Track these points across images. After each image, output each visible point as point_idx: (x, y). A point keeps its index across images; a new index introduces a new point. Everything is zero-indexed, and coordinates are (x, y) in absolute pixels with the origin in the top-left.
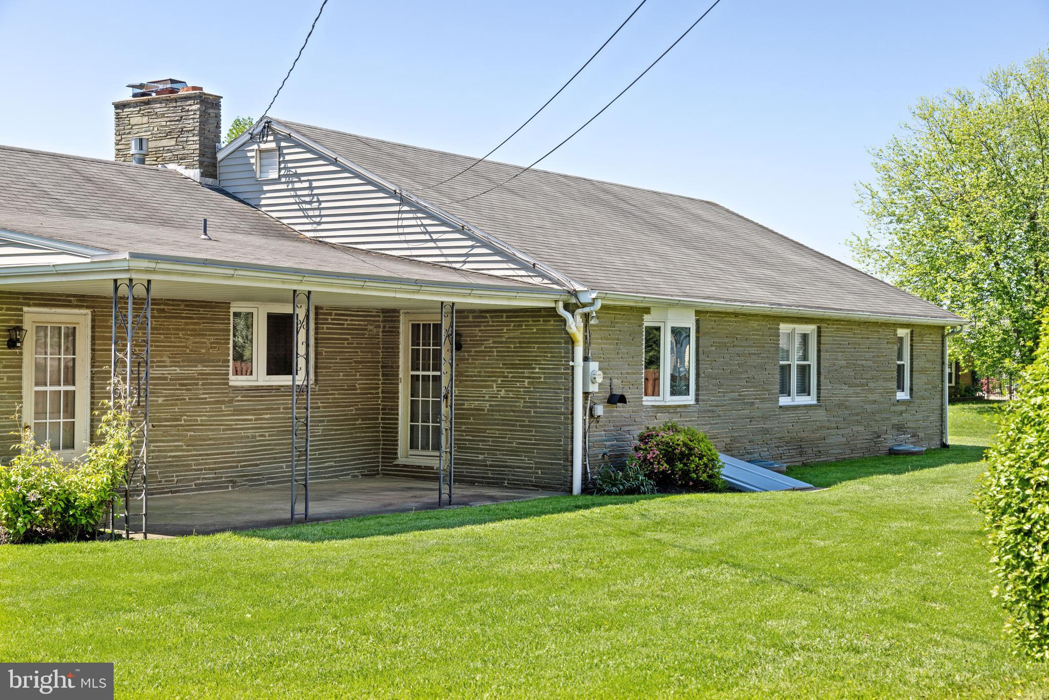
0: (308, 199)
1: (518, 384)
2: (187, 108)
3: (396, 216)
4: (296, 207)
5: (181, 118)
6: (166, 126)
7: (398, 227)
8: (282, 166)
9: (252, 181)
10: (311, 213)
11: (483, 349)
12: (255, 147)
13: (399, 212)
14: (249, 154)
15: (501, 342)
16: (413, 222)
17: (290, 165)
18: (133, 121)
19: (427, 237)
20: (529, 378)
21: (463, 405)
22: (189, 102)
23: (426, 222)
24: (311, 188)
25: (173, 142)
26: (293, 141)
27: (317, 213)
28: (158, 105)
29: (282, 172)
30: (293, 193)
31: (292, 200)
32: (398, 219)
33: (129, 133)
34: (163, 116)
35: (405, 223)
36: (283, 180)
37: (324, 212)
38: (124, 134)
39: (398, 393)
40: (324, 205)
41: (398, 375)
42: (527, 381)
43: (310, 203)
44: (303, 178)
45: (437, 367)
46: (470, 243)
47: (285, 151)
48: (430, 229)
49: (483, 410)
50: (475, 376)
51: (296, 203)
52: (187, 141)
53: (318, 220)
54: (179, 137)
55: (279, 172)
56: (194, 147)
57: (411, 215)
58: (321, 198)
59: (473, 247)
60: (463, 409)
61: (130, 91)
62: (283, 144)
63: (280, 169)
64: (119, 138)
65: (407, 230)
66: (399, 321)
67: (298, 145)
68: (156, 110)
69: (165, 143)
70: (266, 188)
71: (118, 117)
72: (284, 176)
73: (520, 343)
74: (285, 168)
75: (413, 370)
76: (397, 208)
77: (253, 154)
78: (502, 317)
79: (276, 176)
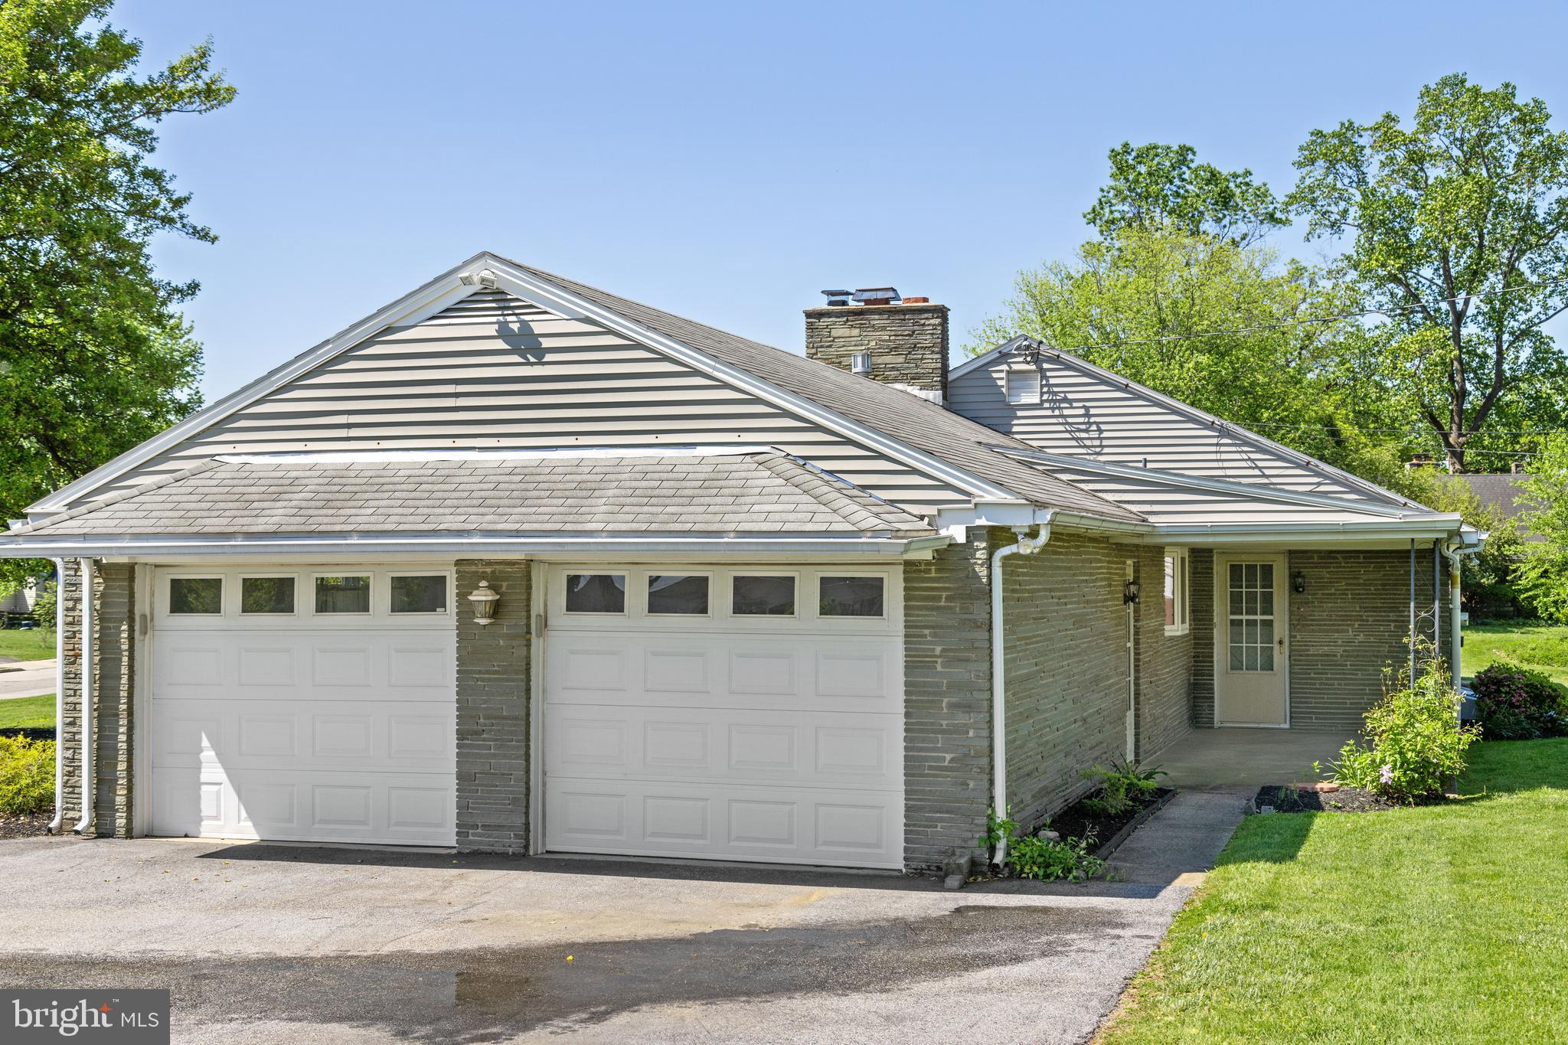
0: (1083, 427)
1: (1382, 629)
2: (922, 322)
3: (1214, 449)
4: (1067, 435)
5: (913, 332)
6: (890, 341)
7: (1217, 460)
8: (1045, 389)
9: (1000, 406)
10: (1088, 443)
11: (1333, 591)
12: (1005, 367)
13: (1217, 445)
14: (995, 375)
15: (1359, 585)
16: (1237, 456)
17: (1055, 389)
18: (834, 333)
19: (1257, 472)
20: (1396, 621)
21: (1308, 650)
22: (926, 315)
23: (1253, 456)
24: (1087, 415)
25: (901, 359)
26: (1062, 363)
27: (1097, 443)
28: (877, 317)
29: (1045, 397)
30: (1060, 420)
31: (1061, 428)
32: (1216, 452)
33: (830, 346)
34: (884, 328)
35: (1224, 456)
36: (1047, 405)
37: (1105, 443)
38: (822, 347)
39: (1212, 639)
40: (1105, 435)
41: (1212, 620)
42: (1393, 624)
43: (1086, 431)
44: (1075, 405)
45: (1268, 609)
46: (1316, 480)
47: (1049, 374)
48: (1260, 464)
49: (1335, 656)
50: (1324, 620)
51: (1067, 431)
52: (922, 359)
53: (1098, 450)
54: (910, 353)
55: (1041, 396)
56: (933, 365)
57: (1234, 449)
58: (1103, 427)
59: (1319, 484)
60: (1308, 655)
61: (825, 299)
62: (1046, 366)
63: (1042, 394)
64: (814, 351)
65: (1226, 464)
66: (1212, 562)
67: (1069, 367)
68: (872, 322)
69: (888, 359)
70: (1019, 413)
71: (810, 327)
72: (1047, 401)
73: (1382, 585)
74: (1048, 392)
75: (1232, 613)
76: (1215, 441)
77: (1003, 375)
78: (1359, 558)
79: (1037, 400)
